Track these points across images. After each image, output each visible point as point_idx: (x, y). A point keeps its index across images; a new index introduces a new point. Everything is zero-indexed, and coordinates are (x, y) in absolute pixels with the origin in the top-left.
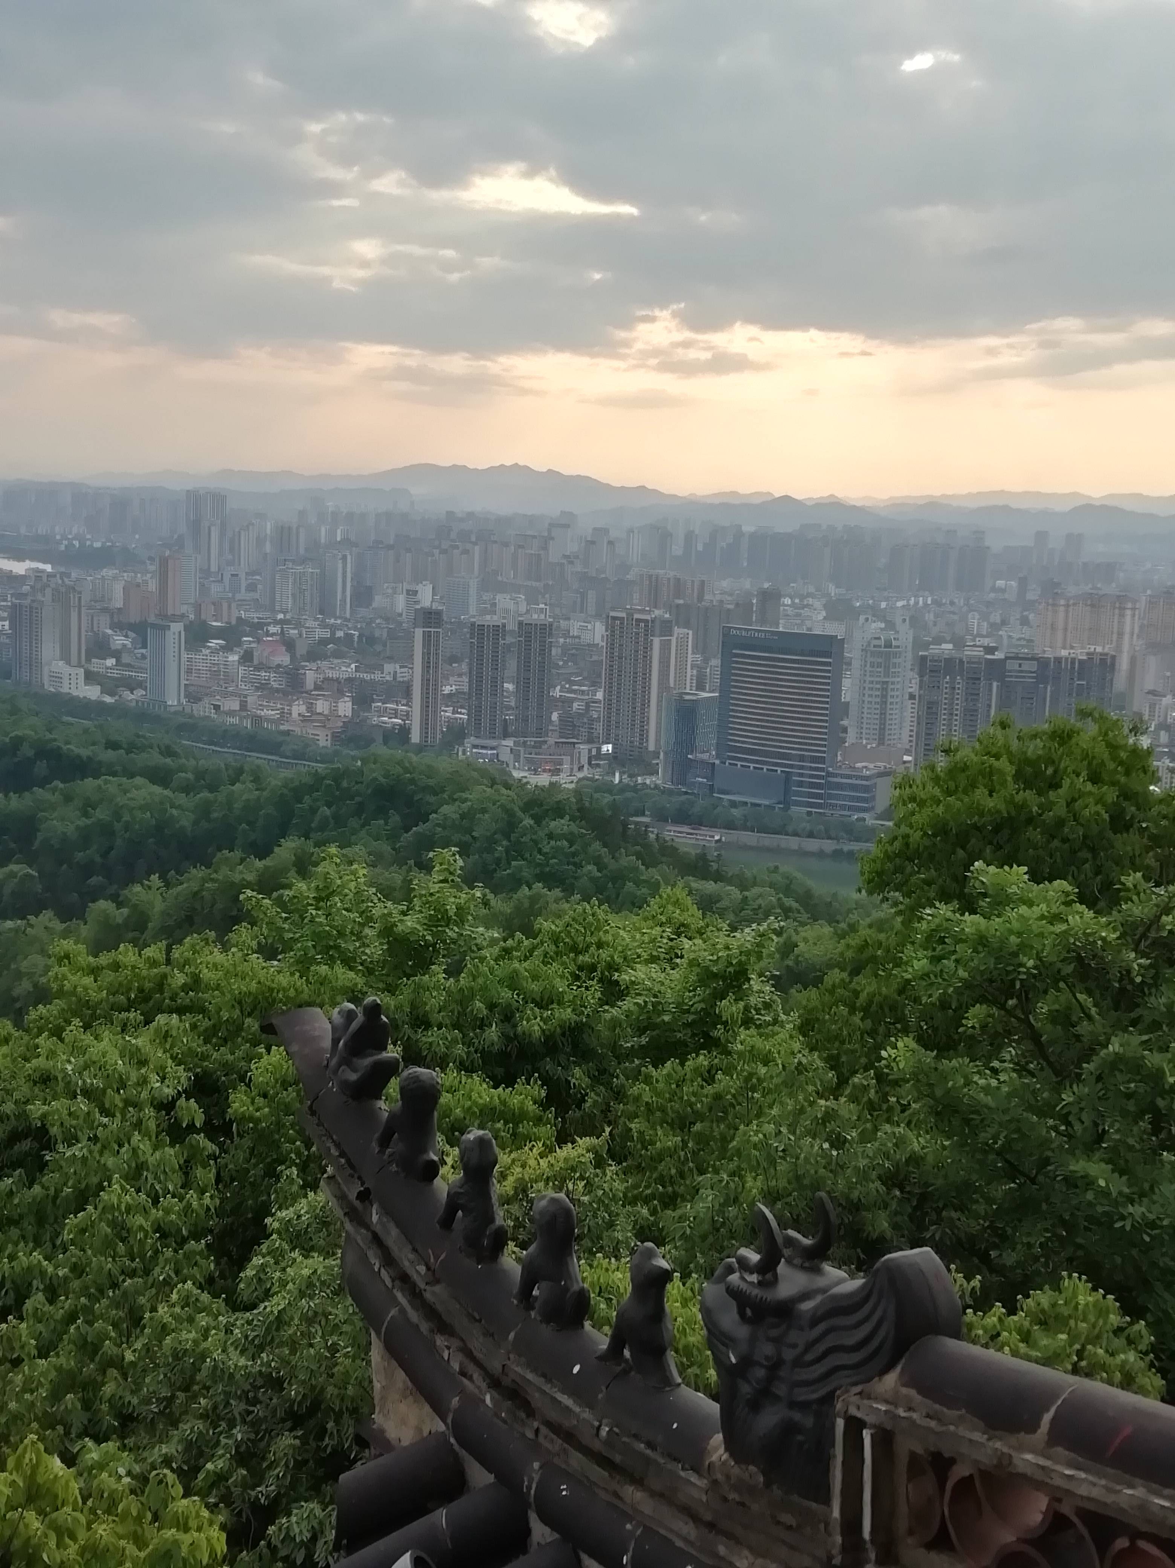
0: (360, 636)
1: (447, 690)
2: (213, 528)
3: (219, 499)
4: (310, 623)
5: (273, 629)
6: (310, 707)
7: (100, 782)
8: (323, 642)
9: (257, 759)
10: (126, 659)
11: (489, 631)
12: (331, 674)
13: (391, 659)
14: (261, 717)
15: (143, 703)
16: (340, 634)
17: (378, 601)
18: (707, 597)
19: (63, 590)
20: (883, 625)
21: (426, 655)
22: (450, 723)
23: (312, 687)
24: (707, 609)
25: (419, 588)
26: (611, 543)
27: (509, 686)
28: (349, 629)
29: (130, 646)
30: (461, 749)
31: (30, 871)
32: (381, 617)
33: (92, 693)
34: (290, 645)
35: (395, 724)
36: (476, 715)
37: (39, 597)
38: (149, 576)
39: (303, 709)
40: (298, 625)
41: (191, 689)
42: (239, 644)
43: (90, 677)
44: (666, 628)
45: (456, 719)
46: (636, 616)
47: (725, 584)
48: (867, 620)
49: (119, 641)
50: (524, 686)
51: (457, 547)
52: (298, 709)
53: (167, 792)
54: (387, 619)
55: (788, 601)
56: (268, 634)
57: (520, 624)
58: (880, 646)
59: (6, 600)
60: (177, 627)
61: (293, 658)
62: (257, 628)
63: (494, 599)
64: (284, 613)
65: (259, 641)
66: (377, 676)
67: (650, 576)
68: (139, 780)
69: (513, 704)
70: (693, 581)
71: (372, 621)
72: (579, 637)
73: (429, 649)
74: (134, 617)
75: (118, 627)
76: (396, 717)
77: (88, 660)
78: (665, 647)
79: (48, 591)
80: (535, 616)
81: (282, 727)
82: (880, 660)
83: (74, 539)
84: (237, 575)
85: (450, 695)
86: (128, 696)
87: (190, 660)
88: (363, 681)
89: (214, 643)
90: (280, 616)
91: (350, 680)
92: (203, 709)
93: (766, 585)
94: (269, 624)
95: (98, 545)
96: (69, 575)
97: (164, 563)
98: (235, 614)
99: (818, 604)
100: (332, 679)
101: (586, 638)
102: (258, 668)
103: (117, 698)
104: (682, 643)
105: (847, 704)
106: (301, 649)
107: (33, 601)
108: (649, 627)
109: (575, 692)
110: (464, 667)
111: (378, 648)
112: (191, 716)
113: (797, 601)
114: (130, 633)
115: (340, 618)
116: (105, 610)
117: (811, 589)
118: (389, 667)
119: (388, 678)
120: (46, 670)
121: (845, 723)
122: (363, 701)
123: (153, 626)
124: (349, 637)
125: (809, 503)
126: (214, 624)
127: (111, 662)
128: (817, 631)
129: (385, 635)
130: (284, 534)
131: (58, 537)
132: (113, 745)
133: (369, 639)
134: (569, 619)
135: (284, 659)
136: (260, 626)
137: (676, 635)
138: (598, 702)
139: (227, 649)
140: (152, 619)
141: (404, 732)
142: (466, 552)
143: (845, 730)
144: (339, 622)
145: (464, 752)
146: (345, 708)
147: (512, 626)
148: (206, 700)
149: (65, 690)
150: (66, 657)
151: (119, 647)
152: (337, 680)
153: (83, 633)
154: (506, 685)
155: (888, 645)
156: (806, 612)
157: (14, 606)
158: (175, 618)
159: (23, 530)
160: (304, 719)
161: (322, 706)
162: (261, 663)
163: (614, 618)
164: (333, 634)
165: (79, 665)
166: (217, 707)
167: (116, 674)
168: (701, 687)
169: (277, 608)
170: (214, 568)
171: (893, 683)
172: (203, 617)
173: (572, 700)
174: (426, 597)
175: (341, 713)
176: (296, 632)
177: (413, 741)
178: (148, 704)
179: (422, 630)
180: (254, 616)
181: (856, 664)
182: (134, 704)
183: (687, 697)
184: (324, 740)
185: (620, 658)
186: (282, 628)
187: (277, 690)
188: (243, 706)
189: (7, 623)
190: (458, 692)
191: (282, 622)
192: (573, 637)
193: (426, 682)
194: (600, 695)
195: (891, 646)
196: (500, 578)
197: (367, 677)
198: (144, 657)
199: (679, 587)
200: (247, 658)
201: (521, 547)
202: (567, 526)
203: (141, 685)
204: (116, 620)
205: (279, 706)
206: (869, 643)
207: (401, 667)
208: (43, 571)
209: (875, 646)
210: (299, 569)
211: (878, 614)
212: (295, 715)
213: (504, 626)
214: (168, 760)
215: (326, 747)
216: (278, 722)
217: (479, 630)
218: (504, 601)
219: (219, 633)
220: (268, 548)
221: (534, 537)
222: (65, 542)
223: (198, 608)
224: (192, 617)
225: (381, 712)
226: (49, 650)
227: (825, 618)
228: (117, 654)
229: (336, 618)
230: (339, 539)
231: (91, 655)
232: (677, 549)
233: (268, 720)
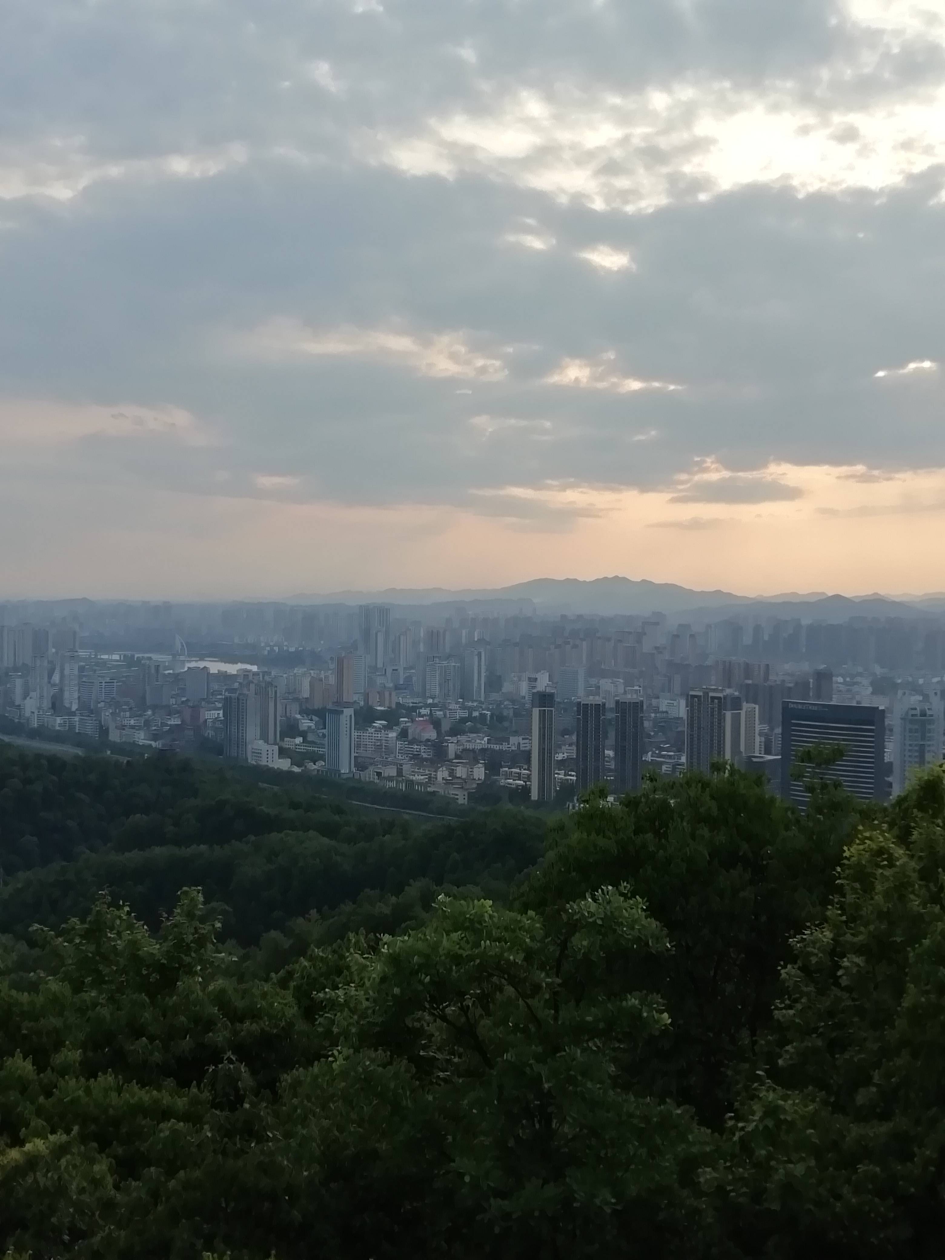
0: (492, 716)
1: (560, 757)
2: (379, 634)
3: (383, 611)
4: (453, 706)
5: (423, 711)
6: (452, 773)
7: (282, 835)
8: (463, 720)
9: (407, 815)
10: (310, 737)
11: (592, 708)
12: (469, 746)
13: (516, 733)
14: (412, 781)
15: (322, 771)
16: (476, 714)
17: (507, 687)
18: (772, 677)
19: (263, 685)
20: (921, 698)
21: (542, 729)
22: (563, 783)
23: (453, 756)
24: (771, 687)
25: (538, 676)
26: (692, 636)
27: (610, 753)
28: (483, 710)
29: (313, 727)
30: (571, 805)
31: (227, 908)
32: (508, 700)
33: (284, 764)
34: (436, 724)
35: (518, 786)
36: (583, 776)
37: (245, 691)
38: (330, 672)
39: (446, 774)
40: (444, 707)
41: (360, 760)
42: (397, 724)
43: (283, 752)
44: (736, 704)
45: (567, 780)
46: (711, 694)
47: (787, 667)
48: (904, 694)
49: (305, 723)
50: (620, 751)
51: (568, 643)
52: (442, 774)
53: (333, 843)
54: (513, 702)
55: (840, 679)
56: (420, 715)
57: (617, 702)
58: (916, 715)
59: (221, 694)
60: (349, 712)
61: (439, 733)
62: (411, 711)
63: (598, 682)
64: (433, 698)
65: (413, 721)
66: (504, 747)
67: (724, 662)
68: (312, 833)
69: (613, 767)
70: (759, 666)
71: (501, 703)
72: (667, 712)
73: (544, 724)
74: (317, 704)
75: (307, 712)
76: (520, 780)
77: (282, 739)
78: (736, 720)
79: (252, 686)
80: (629, 696)
81: (429, 789)
82: (916, 727)
83: (275, 646)
84: (396, 670)
85: (563, 761)
86: (311, 766)
87: (359, 737)
88: (493, 751)
89: (378, 723)
90: (430, 701)
91: (483, 750)
92: (369, 775)
93: (822, 667)
94: (421, 708)
95: (292, 649)
96: (269, 673)
97: (340, 662)
98: (395, 699)
99: (865, 682)
100: (469, 750)
101: (673, 713)
102: (411, 743)
103: (303, 768)
104: (750, 715)
105: (891, 764)
106: (446, 726)
107: (240, 694)
108: (722, 703)
109: (663, 756)
110: (574, 738)
111: (506, 724)
112: (359, 781)
113: (848, 679)
114: (314, 718)
115: (476, 701)
116: (296, 699)
117: (860, 669)
118: (514, 740)
119: (513, 748)
120: (249, 747)
121: (890, 779)
122: (493, 767)
123: (332, 712)
124: (483, 716)
125: (857, 600)
126: (379, 708)
127: (299, 740)
128: (865, 704)
129: (511, 714)
130: (434, 637)
131: (263, 645)
132: (295, 806)
133: (499, 718)
134: (658, 698)
135: (432, 734)
136: (414, 709)
137: (744, 710)
138: (682, 764)
139: (388, 728)
140: (330, 706)
141: (526, 790)
142: (575, 646)
143: (890, 785)
144: (475, 704)
145: (574, 807)
146: (479, 772)
147: (611, 704)
148: (371, 769)
149: (263, 762)
150: (264, 737)
151: (306, 728)
152: (473, 751)
153: (279, 718)
154: (606, 752)
155: (923, 714)
156: (855, 688)
157: (226, 699)
158: (348, 705)
159: (236, 640)
160: (447, 782)
161: (461, 772)
162: (414, 738)
163: (693, 697)
164: (470, 714)
165: (275, 743)
166: (379, 774)
167: (302, 749)
168: (768, 751)
169: (428, 695)
170: (380, 665)
171: (929, 746)
172: (370, 703)
173: (662, 763)
174: (543, 683)
175: (476, 777)
176: (441, 713)
177: (533, 798)
178: (327, 772)
179: (538, 709)
180: (409, 701)
181: (897, 730)
182: (316, 772)
183: (755, 760)
184: (462, 799)
185: (699, 728)
186: (431, 710)
187: (426, 760)
188: (400, 773)
189: (221, 712)
190: (569, 759)
191: (431, 706)
192: (663, 712)
193: (542, 751)
194: (683, 759)
195: (925, 715)
196: (603, 667)
197: (497, 747)
198: (324, 736)
199: (748, 670)
200: (404, 734)
201: (620, 641)
202: (657, 624)
203: (322, 757)
204: (304, 707)
205: (427, 772)
206: (907, 713)
207: (523, 739)
208: (250, 671)
209: (912, 715)
210: (445, 663)
211: (916, 689)
212: (440, 778)
213: (604, 704)
214: (337, 818)
215: (464, 804)
216: (426, 785)
217: (584, 709)
218: (606, 684)
219: (382, 716)
220: (422, 648)
221: (630, 633)
222: (268, 648)
223: (366, 697)
224: (362, 703)
225: (508, 776)
226: (252, 732)
227: (872, 693)
228: (303, 734)
229: (473, 701)
230: (476, 639)
231: (283, 735)
232: (747, 639)
233: (420, 784)
